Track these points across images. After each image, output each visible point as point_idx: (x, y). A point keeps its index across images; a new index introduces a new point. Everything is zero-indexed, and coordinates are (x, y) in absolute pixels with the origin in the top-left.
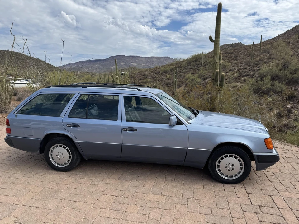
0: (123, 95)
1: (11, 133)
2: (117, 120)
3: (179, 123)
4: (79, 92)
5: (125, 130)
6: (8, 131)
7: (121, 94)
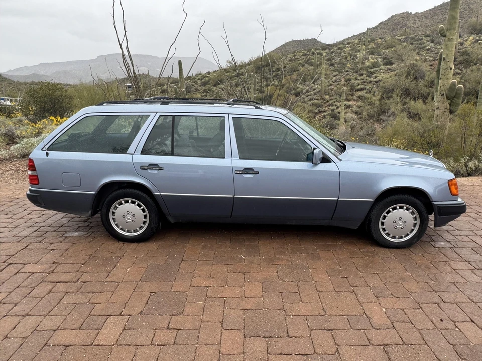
0: (231, 116)
1: (38, 184)
2: (224, 158)
3: (325, 160)
4: (157, 112)
5: (239, 174)
6: (34, 180)
7: (229, 114)
